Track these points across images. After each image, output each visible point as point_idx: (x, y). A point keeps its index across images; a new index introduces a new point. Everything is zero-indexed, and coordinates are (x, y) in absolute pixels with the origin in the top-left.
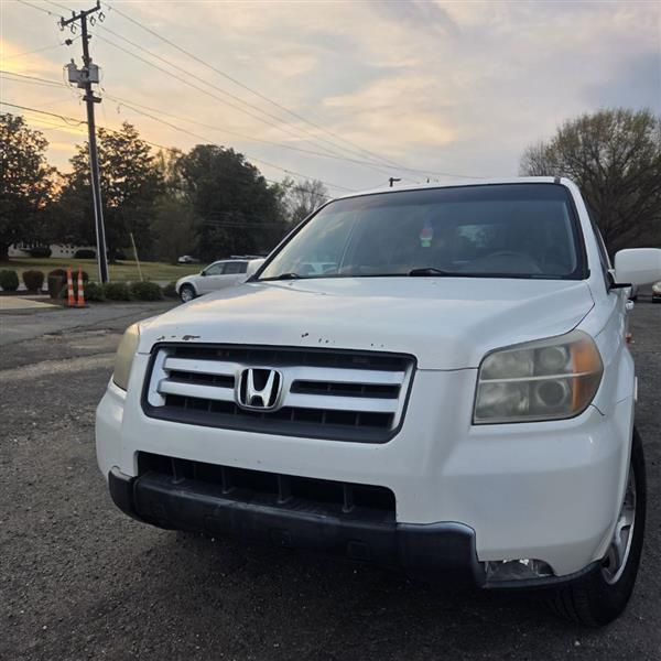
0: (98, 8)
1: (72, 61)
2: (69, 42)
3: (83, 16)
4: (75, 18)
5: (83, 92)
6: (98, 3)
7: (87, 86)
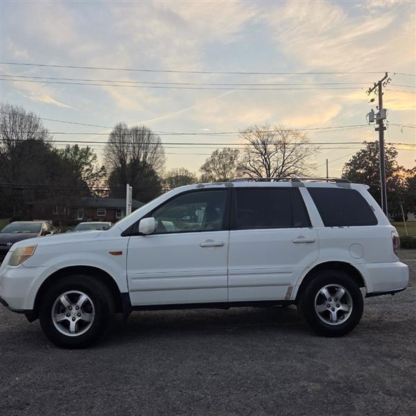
0: (387, 76)
1: (372, 110)
2: (372, 100)
3: (380, 84)
4: (376, 86)
5: (378, 126)
6: (386, 74)
7: (380, 122)
